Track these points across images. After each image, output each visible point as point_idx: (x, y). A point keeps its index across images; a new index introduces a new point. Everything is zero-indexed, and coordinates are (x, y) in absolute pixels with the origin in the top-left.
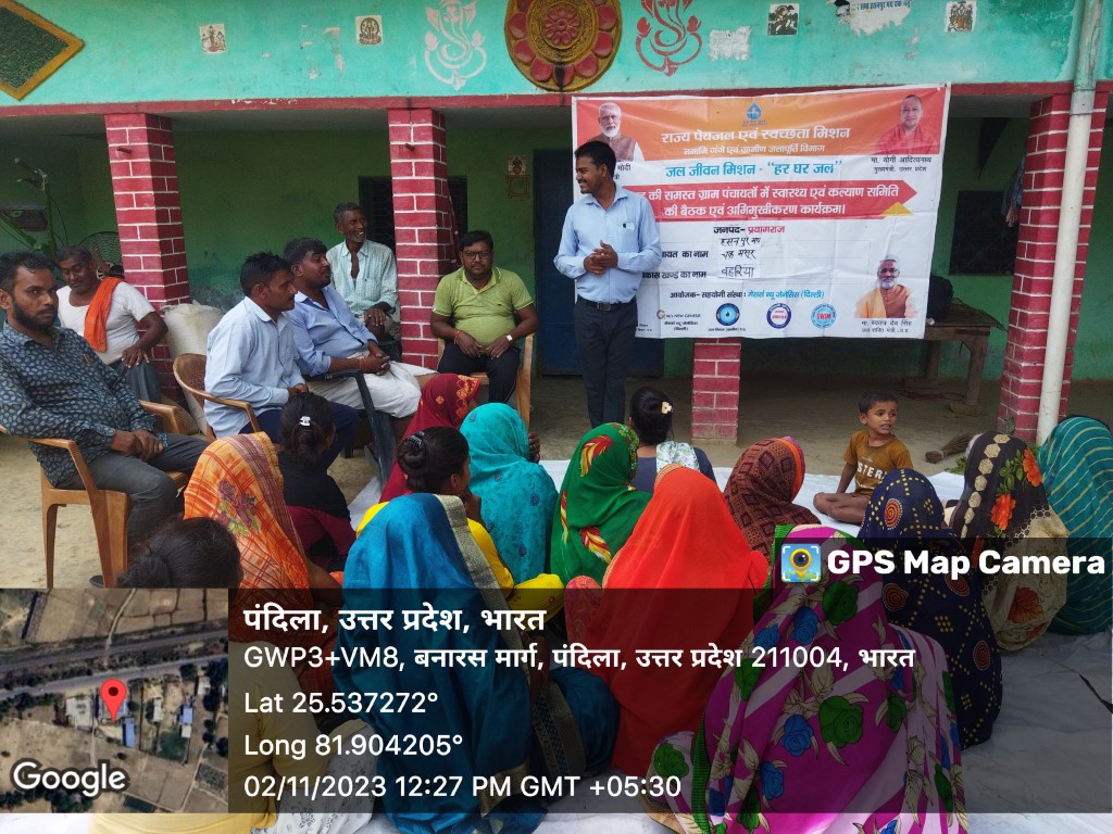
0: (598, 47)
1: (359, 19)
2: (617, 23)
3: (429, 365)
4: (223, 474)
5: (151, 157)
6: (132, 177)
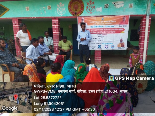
0: (81, 10)
1: (48, 6)
2: (84, 7)
3: (58, 54)
4: (29, 69)
5: (19, 25)
6: (16, 28)
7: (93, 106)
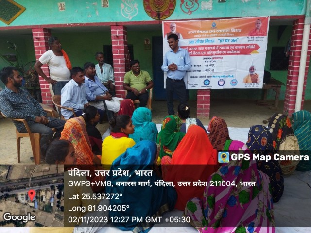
0: (170, 6)
2: (175, 0)
4: (73, 126)
5: (45, 40)
6: (40, 46)
7: (194, 199)
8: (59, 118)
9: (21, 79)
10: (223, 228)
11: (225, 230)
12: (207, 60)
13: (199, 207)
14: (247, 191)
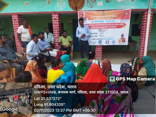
0: (82, 4)
2: (84, 1)
5: (18, 20)
6: (16, 23)
7: (94, 100)
8: (26, 60)
9: (6, 40)
10: (108, 115)
11: (109, 116)
12: (100, 31)
13: (96, 104)
14: (120, 96)
